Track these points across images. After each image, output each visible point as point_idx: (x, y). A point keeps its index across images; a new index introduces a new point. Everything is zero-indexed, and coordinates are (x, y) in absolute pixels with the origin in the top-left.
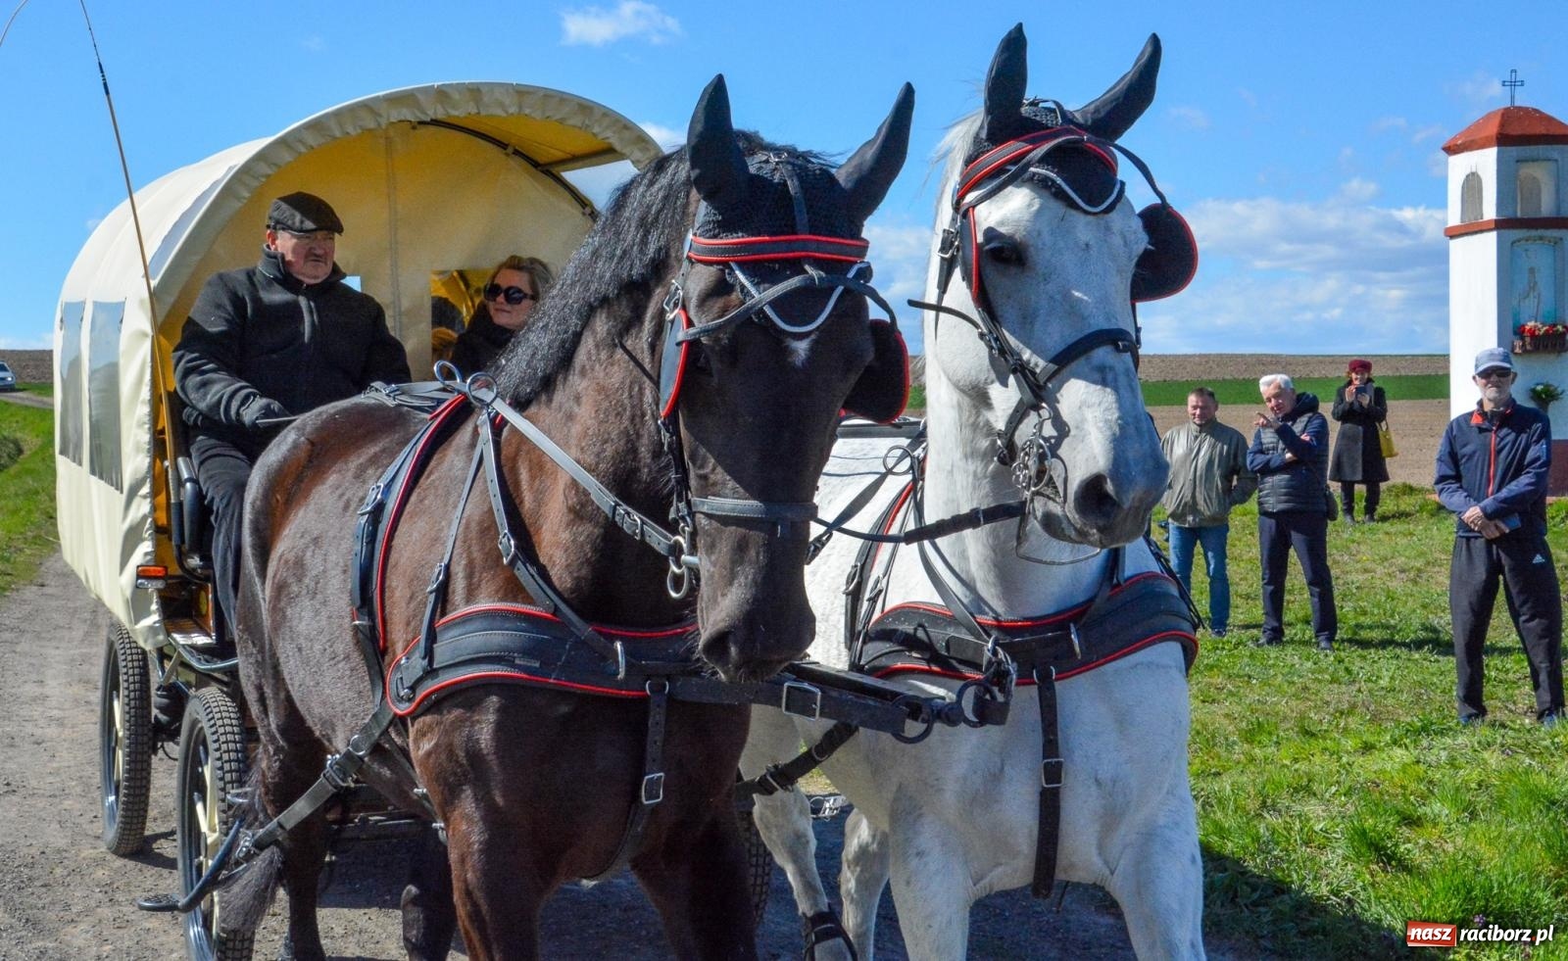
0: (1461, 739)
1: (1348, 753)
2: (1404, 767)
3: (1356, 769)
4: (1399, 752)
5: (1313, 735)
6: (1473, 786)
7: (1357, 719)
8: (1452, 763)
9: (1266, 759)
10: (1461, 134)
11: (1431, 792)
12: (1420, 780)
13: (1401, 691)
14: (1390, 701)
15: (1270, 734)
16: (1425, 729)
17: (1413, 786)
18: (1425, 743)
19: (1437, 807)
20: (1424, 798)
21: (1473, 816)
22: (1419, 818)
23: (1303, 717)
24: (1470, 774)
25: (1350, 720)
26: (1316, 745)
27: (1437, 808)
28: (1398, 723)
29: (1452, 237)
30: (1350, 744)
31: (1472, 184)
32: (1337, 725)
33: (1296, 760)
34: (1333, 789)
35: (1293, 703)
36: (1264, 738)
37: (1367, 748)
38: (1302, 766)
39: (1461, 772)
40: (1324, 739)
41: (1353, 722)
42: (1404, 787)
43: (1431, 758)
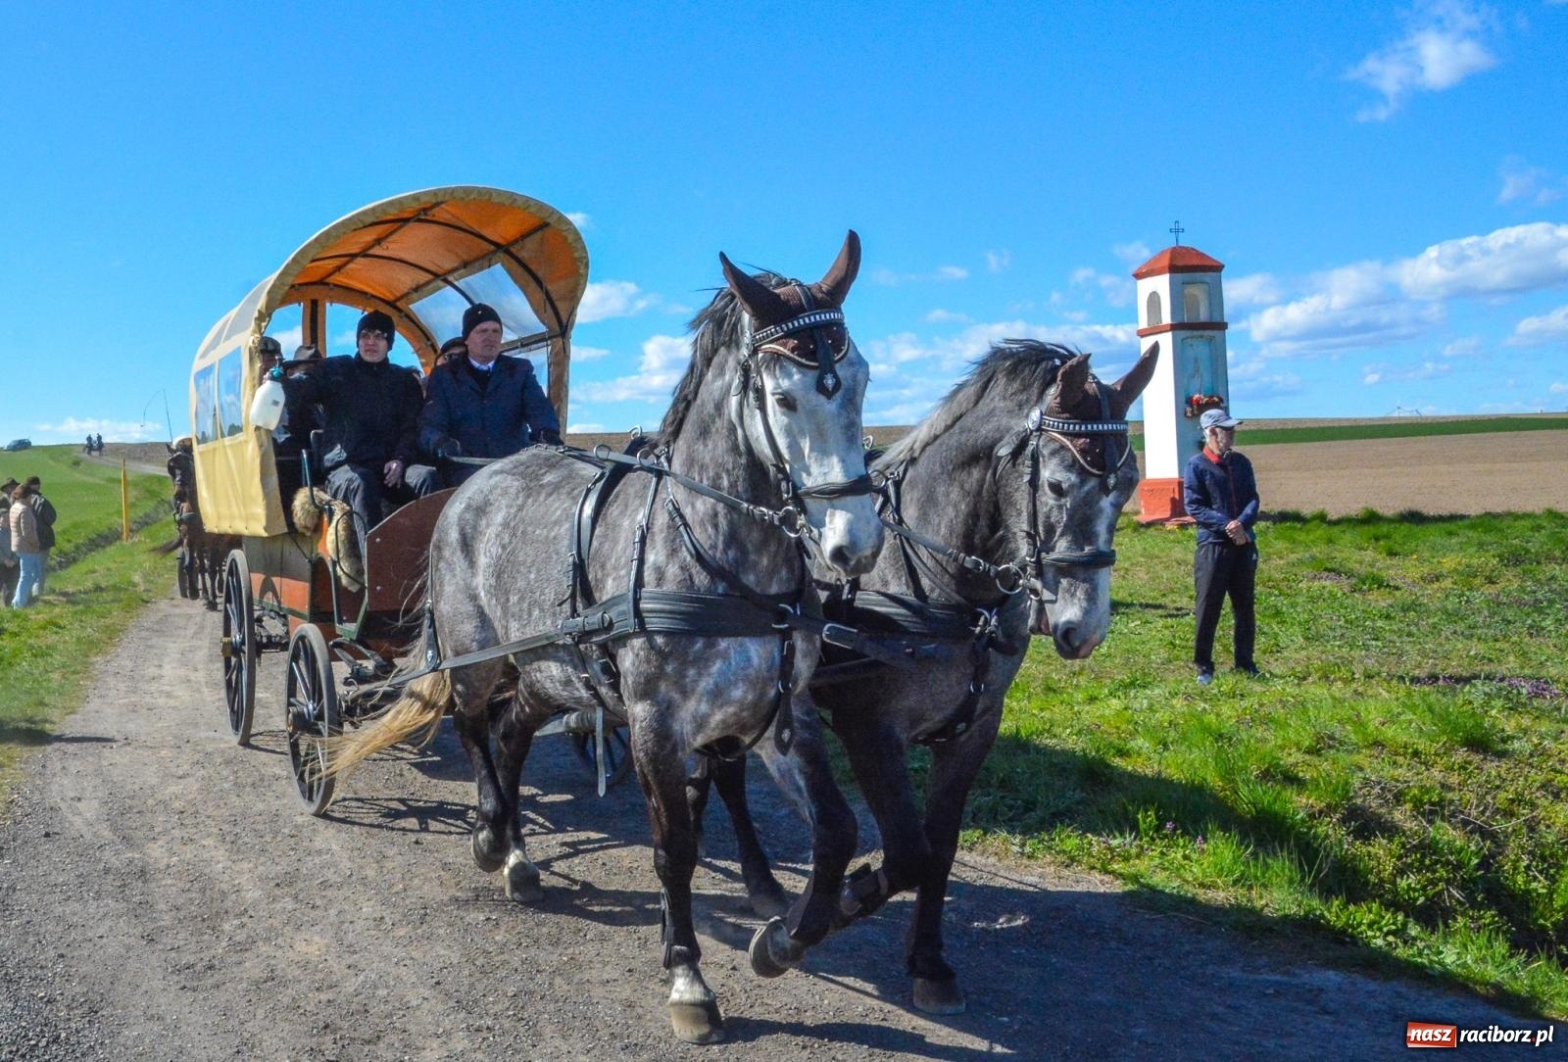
0: (1157, 691)
1: (1078, 703)
2: (1118, 714)
3: (1084, 715)
4: (1114, 701)
5: (1055, 691)
6: (1166, 724)
7: (1085, 677)
8: (1151, 708)
9: (1021, 709)
10: (1145, 265)
11: (1136, 730)
12: (1129, 722)
13: (1115, 657)
14: (1108, 664)
15: (1024, 691)
16: (1132, 684)
17: (1123, 727)
18: (1132, 695)
19: (1140, 741)
20: (1133, 734)
21: (1166, 747)
22: (1128, 751)
23: (1047, 677)
24: (1163, 716)
25: (1080, 678)
26: (1055, 699)
27: (1141, 743)
28: (1113, 681)
29: (1142, 336)
30: (1080, 696)
31: (1154, 300)
32: (1071, 684)
33: (1042, 710)
34: (1068, 731)
35: (1040, 668)
36: (1019, 695)
37: (1092, 699)
38: (1047, 714)
39: (1157, 715)
40: (1061, 694)
41: (1083, 680)
42: (1118, 728)
43: (1137, 706)
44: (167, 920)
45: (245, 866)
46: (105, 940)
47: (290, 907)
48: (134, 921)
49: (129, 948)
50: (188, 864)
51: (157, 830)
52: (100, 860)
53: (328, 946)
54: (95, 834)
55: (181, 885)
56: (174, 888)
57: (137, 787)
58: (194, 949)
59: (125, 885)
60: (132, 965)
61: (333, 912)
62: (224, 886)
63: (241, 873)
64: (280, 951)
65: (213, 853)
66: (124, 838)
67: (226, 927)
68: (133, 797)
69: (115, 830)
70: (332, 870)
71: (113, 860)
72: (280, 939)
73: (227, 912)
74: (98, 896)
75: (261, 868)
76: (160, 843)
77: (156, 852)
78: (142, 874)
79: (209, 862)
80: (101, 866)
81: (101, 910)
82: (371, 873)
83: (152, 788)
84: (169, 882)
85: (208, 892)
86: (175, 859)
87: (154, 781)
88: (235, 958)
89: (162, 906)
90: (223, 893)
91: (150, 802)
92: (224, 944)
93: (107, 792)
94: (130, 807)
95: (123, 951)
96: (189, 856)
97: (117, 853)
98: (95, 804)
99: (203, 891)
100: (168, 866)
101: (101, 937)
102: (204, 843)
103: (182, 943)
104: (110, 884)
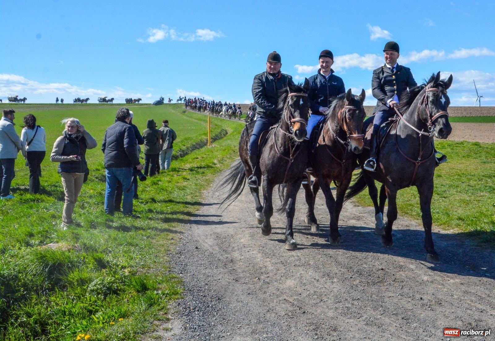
44: (241, 275)
45: (268, 259)
46: (221, 280)
47: (284, 272)
48: (230, 275)
49: (229, 283)
50: (248, 259)
51: (235, 248)
52: (216, 257)
53: (297, 284)
54: (213, 249)
55: (246, 265)
56: (243, 266)
57: (226, 235)
58: (251, 283)
59: (226, 265)
60: (230, 287)
61: (298, 274)
62: (261, 266)
63: (266, 262)
64: (281, 285)
65: (256, 255)
66: (224, 250)
67: (262, 277)
68: (225, 238)
69: (220, 248)
70: (298, 262)
71: (220, 257)
72: (281, 281)
73: (262, 273)
74: (217, 267)
75: (273, 260)
76: (237, 252)
77: (236, 255)
78: (232, 261)
79: (255, 258)
80: (217, 259)
81: (219, 272)
82: (311, 262)
83: (232, 235)
84: (242, 264)
85: (255, 267)
86: (243, 257)
87: (232, 233)
88: (266, 286)
89: (239, 271)
90: (261, 268)
91: (232, 240)
92: (262, 282)
93: (216, 236)
94: (225, 241)
95: (227, 283)
96: (248, 256)
97: (222, 255)
98: (212, 240)
99: (253, 266)
100: (241, 259)
101: (219, 279)
102: (253, 252)
103: (248, 281)
104: (220, 265)
